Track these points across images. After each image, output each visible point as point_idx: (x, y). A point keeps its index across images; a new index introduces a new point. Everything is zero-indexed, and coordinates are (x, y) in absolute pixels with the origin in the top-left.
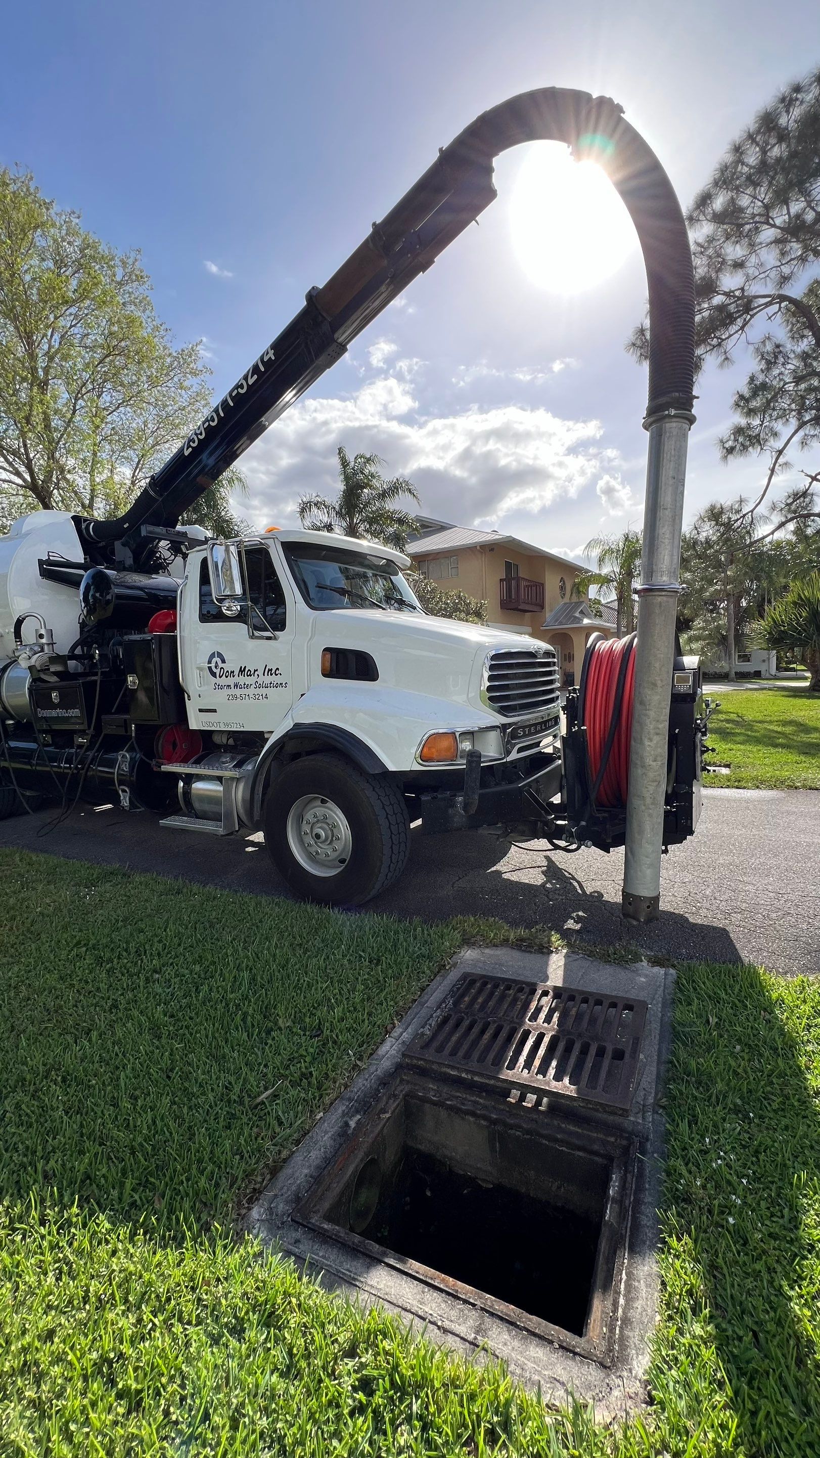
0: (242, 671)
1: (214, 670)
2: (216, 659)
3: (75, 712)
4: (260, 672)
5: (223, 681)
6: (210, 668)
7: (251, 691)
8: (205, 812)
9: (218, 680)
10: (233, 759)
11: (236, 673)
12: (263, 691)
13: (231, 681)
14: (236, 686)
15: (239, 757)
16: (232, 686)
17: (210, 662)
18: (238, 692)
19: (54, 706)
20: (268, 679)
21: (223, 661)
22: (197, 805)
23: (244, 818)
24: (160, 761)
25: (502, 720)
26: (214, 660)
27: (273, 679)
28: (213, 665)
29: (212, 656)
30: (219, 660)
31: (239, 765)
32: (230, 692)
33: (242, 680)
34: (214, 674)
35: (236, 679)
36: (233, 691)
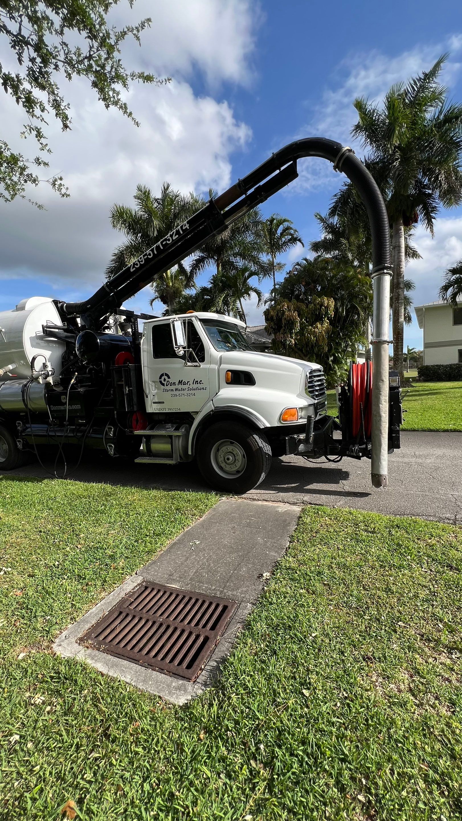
0: (180, 382)
1: (163, 382)
4: (191, 383)
5: (169, 387)
6: (161, 382)
7: (186, 392)
8: (157, 454)
9: (166, 387)
11: (177, 383)
12: (193, 392)
13: (173, 387)
14: (176, 390)
16: (174, 390)
17: (160, 378)
18: (177, 393)
19: (62, 404)
20: (195, 386)
21: (169, 378)
22: (154, 451)
24: (131, 429)
26: (163, 378)
27: (199, 386)
29: (162, 375)
30: (166, 378)
32: (172, 393)
33: (180, 387)
34: (163, 385)
35: (177, 386)
36: (175, 392)
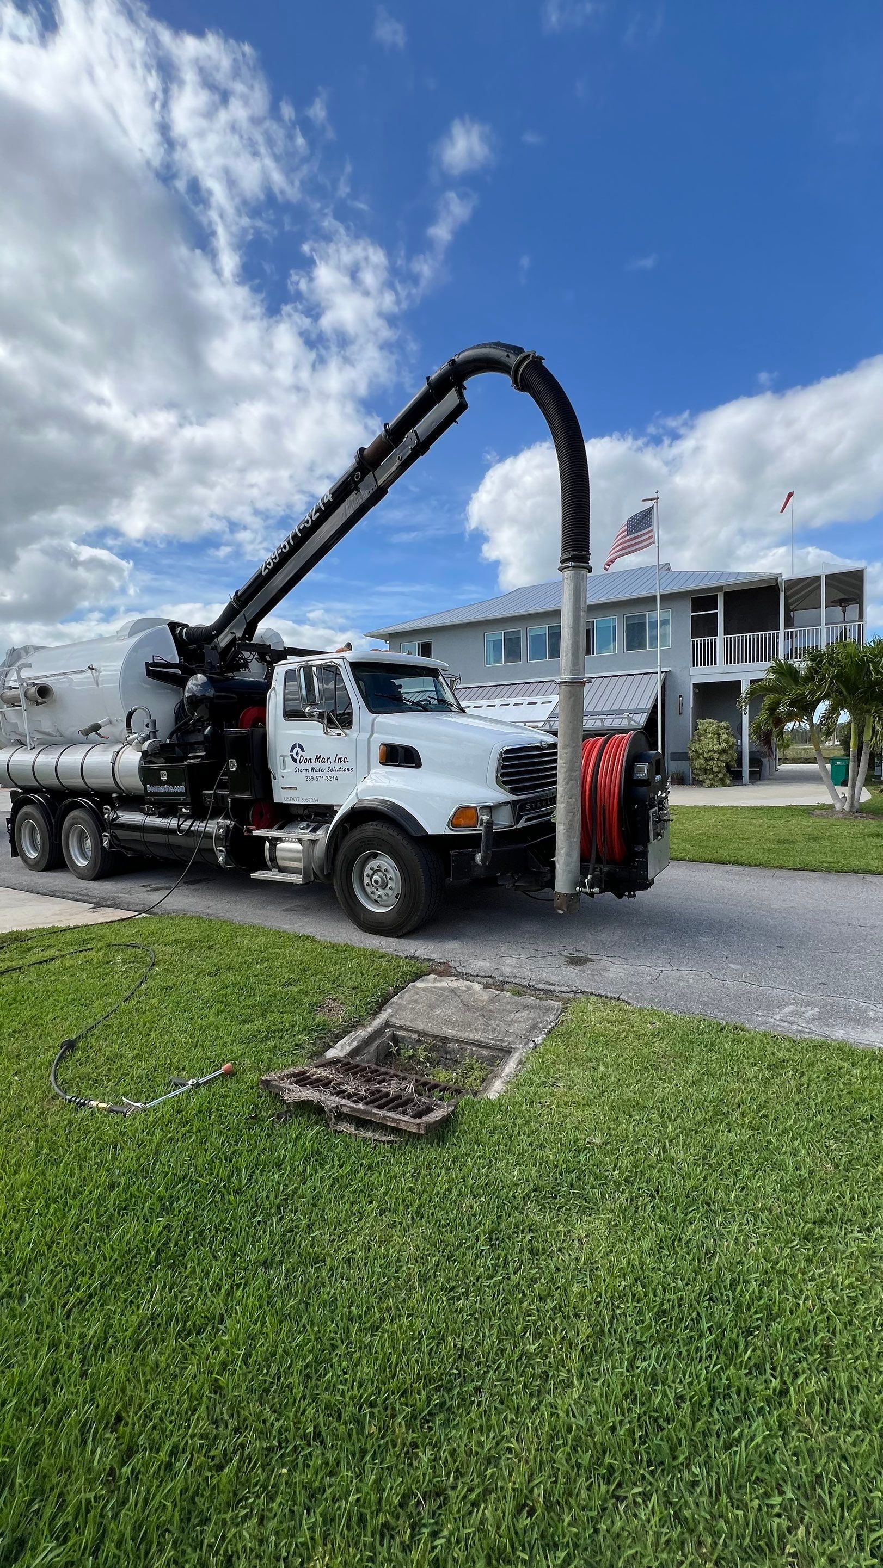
0: (317, 758)
1: (295, 757)
2: (297, 749)
3: (182, 789)
4: (332, 760)
5: (303, 766)
6: (292, 756)
7: (325, 774)
8: (287, 867)
10: (308, 826)
11: (313, 760)
12: (334, 774)
13: (309, 766)
14: (313, 770)
15: (313, 825)
17: (292, 751)
18: (314, 774)
19: (162, 783)
20: (338, 765)
21: (303, 751)
22: (280, 863)
23: (318, 873)
24: (251, 827)
25: (515, 798)
26: (295, 750)
27: (344, 765)
28: (294, 753)
29: (294, 747)
30: (299, 750)
31: (314, 830)
33: (318, 765)
34: (295, 761)
35: (313, 765)
36: (310, 774)
